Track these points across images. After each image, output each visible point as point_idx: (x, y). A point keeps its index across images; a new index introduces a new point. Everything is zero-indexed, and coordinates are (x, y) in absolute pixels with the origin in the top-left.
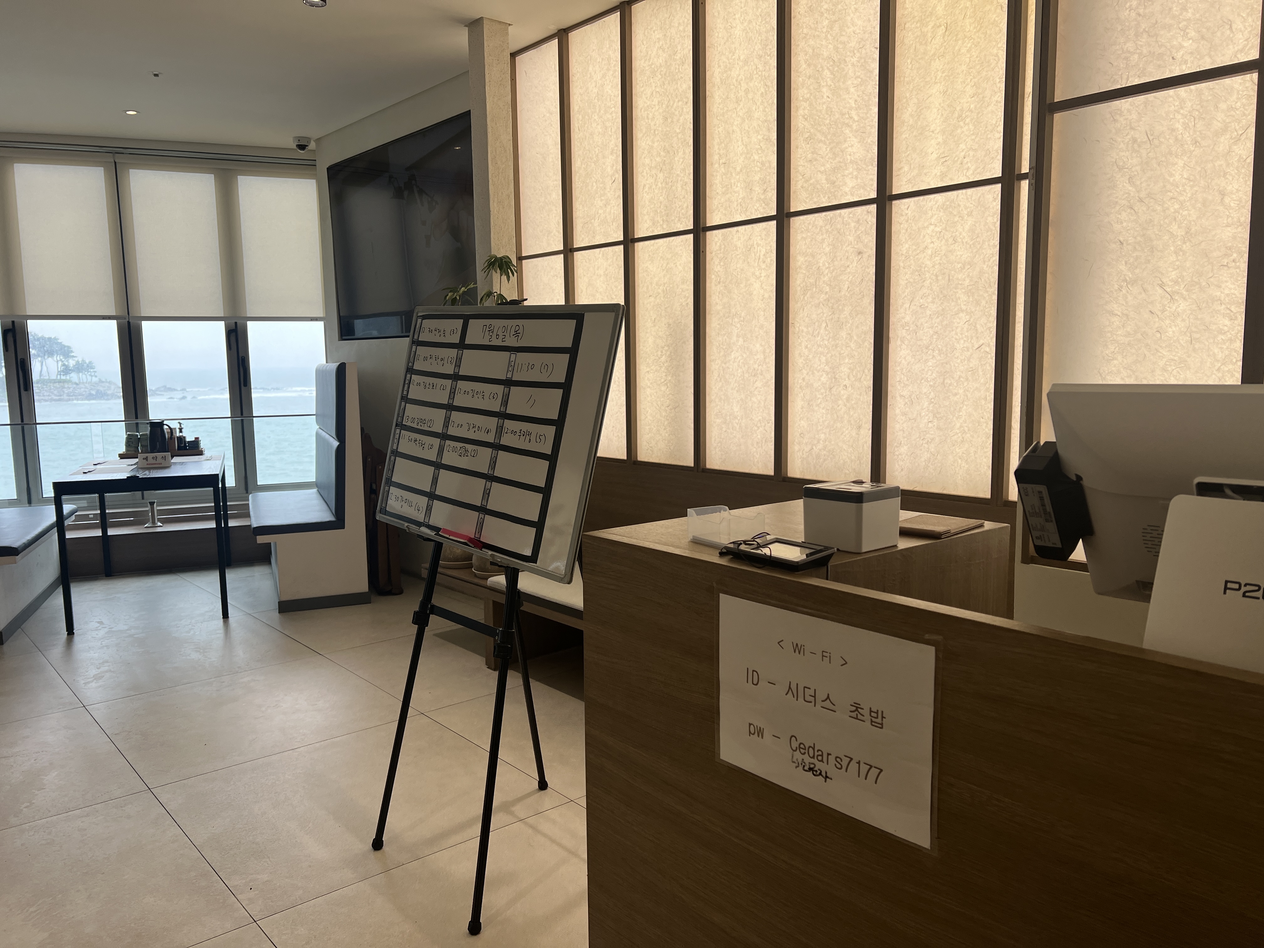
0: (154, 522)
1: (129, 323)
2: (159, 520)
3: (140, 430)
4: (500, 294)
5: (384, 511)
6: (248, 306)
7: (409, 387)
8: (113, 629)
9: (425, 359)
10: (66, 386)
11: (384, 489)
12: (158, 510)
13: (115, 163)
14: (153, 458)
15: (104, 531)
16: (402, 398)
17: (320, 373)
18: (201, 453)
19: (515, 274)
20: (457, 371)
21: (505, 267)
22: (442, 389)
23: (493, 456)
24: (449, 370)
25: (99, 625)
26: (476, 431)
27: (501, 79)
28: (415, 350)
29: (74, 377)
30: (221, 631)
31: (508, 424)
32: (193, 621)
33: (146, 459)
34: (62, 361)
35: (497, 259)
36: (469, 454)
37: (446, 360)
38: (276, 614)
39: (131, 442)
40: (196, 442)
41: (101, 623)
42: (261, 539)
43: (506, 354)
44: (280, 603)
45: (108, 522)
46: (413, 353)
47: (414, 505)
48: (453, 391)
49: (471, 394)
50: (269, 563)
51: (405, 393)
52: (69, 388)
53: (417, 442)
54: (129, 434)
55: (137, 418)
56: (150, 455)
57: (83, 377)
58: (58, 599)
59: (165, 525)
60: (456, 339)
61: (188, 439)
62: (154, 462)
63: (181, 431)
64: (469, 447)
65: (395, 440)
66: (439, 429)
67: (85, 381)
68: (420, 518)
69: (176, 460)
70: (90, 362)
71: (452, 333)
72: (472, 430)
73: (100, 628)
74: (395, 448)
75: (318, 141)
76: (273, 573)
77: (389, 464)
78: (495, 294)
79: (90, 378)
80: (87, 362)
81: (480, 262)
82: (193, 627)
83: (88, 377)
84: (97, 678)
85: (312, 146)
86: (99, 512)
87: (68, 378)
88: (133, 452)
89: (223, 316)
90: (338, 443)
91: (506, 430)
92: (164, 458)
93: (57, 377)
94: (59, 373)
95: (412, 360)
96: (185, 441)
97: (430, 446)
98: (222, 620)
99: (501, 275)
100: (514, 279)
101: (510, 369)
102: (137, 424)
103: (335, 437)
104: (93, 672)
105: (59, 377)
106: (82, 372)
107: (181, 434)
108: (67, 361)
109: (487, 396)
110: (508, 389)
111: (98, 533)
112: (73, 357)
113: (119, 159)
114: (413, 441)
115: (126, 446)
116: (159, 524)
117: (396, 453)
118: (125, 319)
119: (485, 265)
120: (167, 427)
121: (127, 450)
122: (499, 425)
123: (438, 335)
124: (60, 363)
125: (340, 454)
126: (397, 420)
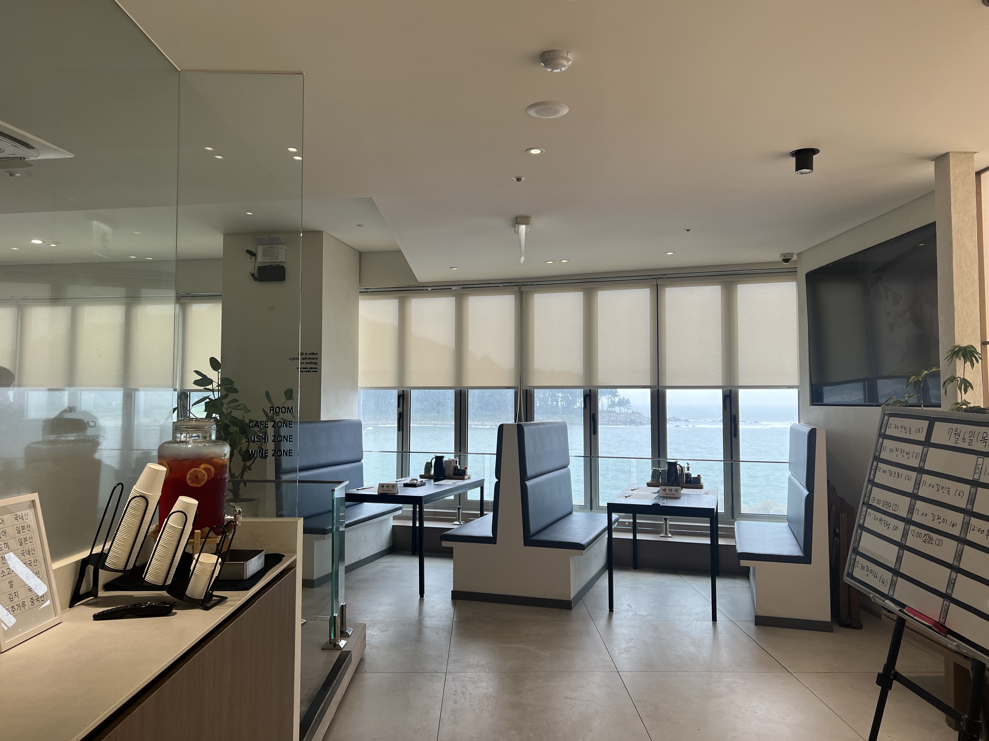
0: (666, 534)
1: (658, 390)
2: (670, 532)
3: (661, 466)
4: (964, 379)
5: (850, 575)
6: (740, 378)
7: (875, 473)
8: (637, 613)
9: (891, 450)
10: (612, 415)
11: (851, 556)
12: (669, 524)
13: (657, 285)
14: (669, 490)
15: (635, 536)
16: (869, 481)
17: (794, 432)
18: (701, 487)
19: (980, 361)
20: (922, 465)
21: (969, 355)
22: (907, 479)
23: (958, 549)
24: (915, 463)
25: (629, 607)
26: (941, 522)
27: (966, 197)
28: (881, 442)
29: (617, 409)
30: (711, 632)
31: (974, 521)
32: (691, 618)
33: (665, 490)
34: (611, 399)
35: (961, 349)
36: (934, 542)
37: (911, 454)
38: (753, 626)
39: (655, 474)
40: (698, 479)
41: (630, 606)
42: (744, 563)
43: (974, 457)
44: (756, 617)
45: (637, 529)
46: (879, 445)
47: (879, 576)
48: (918, 482)
49: (936, 488)
50: (748, 578)
51: (872, 477)
52: (614, 416)
53: (883, 522)
54: (654, 469)
55: (659, 457)
56: (668, 488)
57: (623, 410)
58: (604, 581)
59: (674, 536)
60: (922, 437)
61: (693, 476)
62: (670, 493)
63: (688, 470)
64: (935, 536)
65: (862, 516)
66: (904, 513)
67: (624, 412)
68: (885, 591)
69: (684, 491)
70: (628, 399)
71: (918, 431)
72: (936, 521)
73: (629, 610)
74: (861, 522)
75: (799, 255)
76: (750, 587)
77: (856, 536)
78: (959, 379)
79: (626, 410)
80: (626, 399)
81: (943, 351)
82: (691, 624)
83: (626, 409)
84: (627, 650)
85: (795, 257)
86: (632, 521)
87: (614, 410)
88: (656, 482)
89: (721, 385)
90: (808, 493)
91: (973, 527)
92: (677, 490)
93: (607, 409)
94: (609, 406)
95: (878, 450)
96: (691, 477)
97: (895, 528)
98: (712, 621)
99: (965, 363)
100: (978, 366)
101: (977, 471)
102: (659, 461)
103: (805, 486)
104: (624, 645)
105: (609, 409)
106: (622, 406)
107: (688, 472)
108: (614, 398)
109: (952, 492)
110: (975, 489)
111: (630, 536)
112: (618, 396)
113: (660, 282)
114: (878, 520)
115: (652, 477)
116: (670, 535)
117: (862, 528)
118: (656, 388)
119: (949, 354)
120: (679, 466)
121: (652, 480)
122: (965, 521)
123: (904, 432)
124: (610, 400)
125: (809, 502)
126: (864, 499)
